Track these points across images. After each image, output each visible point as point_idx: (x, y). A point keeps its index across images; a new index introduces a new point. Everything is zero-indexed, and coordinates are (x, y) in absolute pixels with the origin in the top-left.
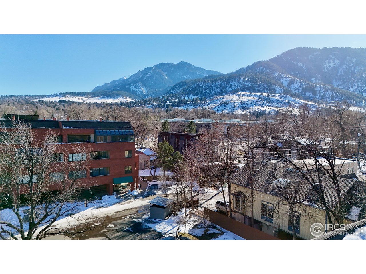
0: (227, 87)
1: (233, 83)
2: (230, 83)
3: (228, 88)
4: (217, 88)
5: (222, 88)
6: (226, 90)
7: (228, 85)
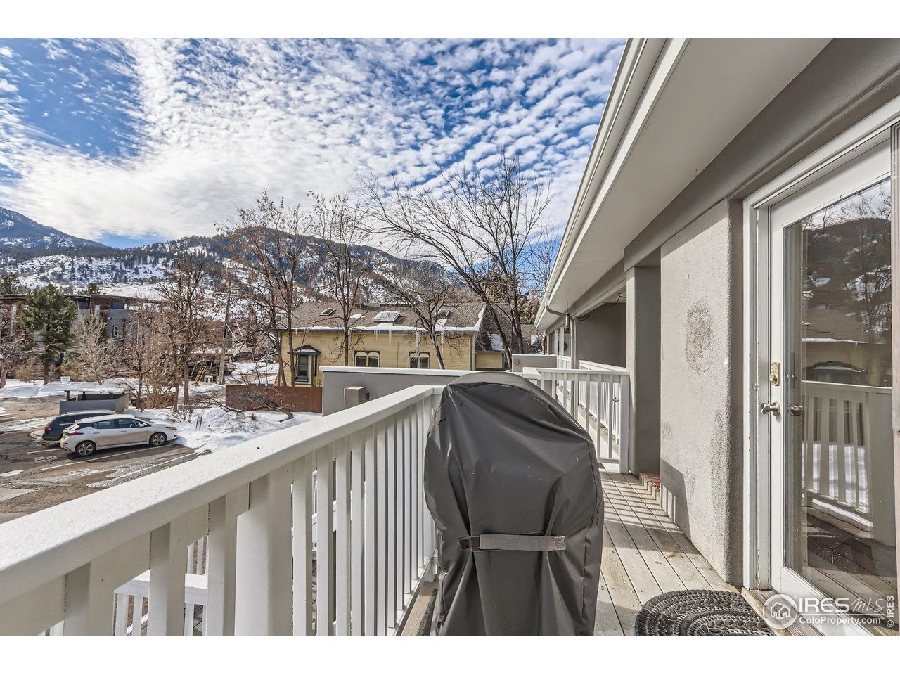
0: (128, 273)
1: (141, 266)
2: (135, 267)
3: (130, 274)
4: (103, 272)
5: (115, 273)
6: (126, 277)
7: (130, 268)
